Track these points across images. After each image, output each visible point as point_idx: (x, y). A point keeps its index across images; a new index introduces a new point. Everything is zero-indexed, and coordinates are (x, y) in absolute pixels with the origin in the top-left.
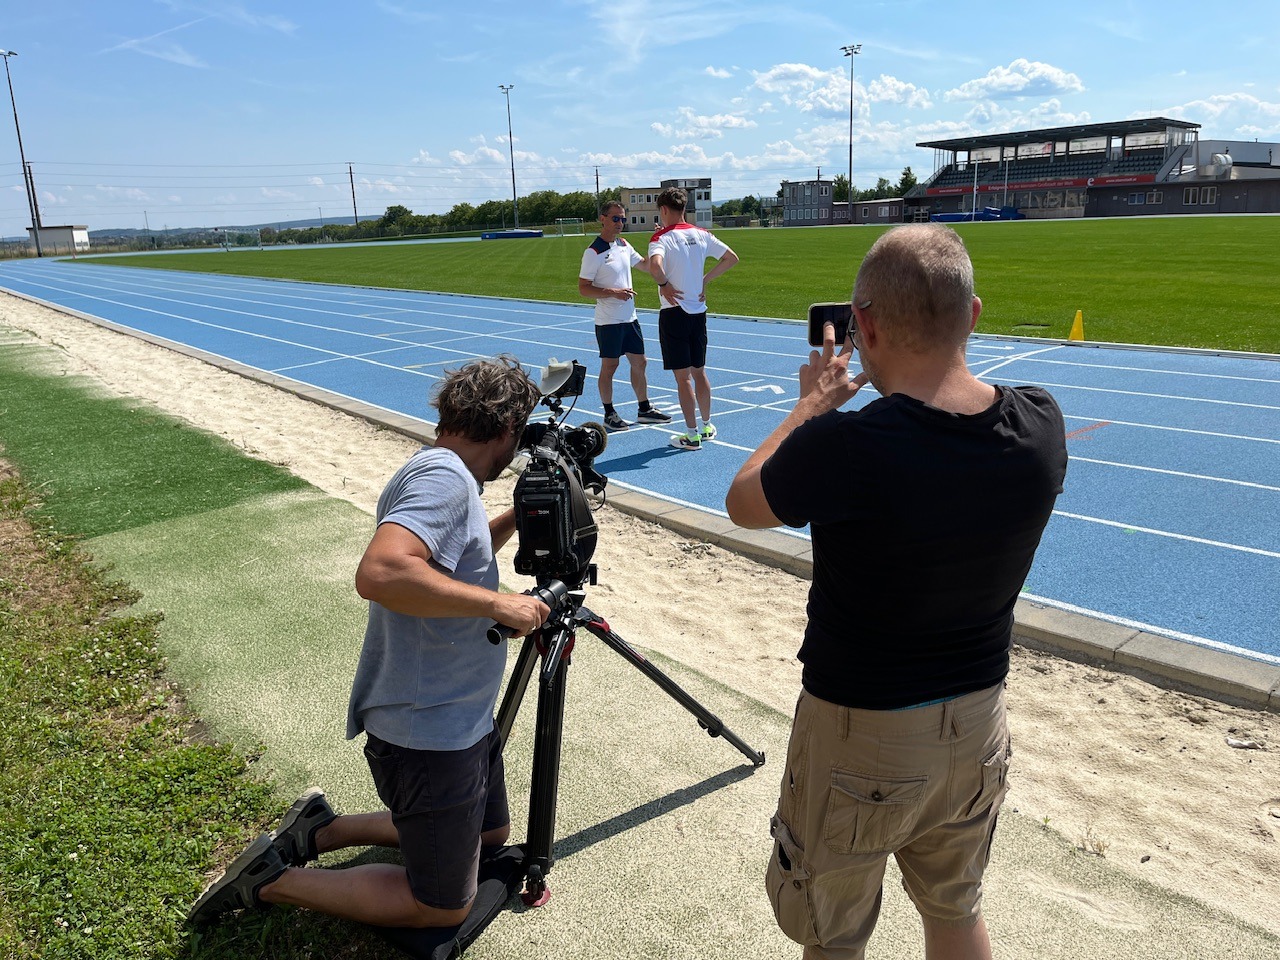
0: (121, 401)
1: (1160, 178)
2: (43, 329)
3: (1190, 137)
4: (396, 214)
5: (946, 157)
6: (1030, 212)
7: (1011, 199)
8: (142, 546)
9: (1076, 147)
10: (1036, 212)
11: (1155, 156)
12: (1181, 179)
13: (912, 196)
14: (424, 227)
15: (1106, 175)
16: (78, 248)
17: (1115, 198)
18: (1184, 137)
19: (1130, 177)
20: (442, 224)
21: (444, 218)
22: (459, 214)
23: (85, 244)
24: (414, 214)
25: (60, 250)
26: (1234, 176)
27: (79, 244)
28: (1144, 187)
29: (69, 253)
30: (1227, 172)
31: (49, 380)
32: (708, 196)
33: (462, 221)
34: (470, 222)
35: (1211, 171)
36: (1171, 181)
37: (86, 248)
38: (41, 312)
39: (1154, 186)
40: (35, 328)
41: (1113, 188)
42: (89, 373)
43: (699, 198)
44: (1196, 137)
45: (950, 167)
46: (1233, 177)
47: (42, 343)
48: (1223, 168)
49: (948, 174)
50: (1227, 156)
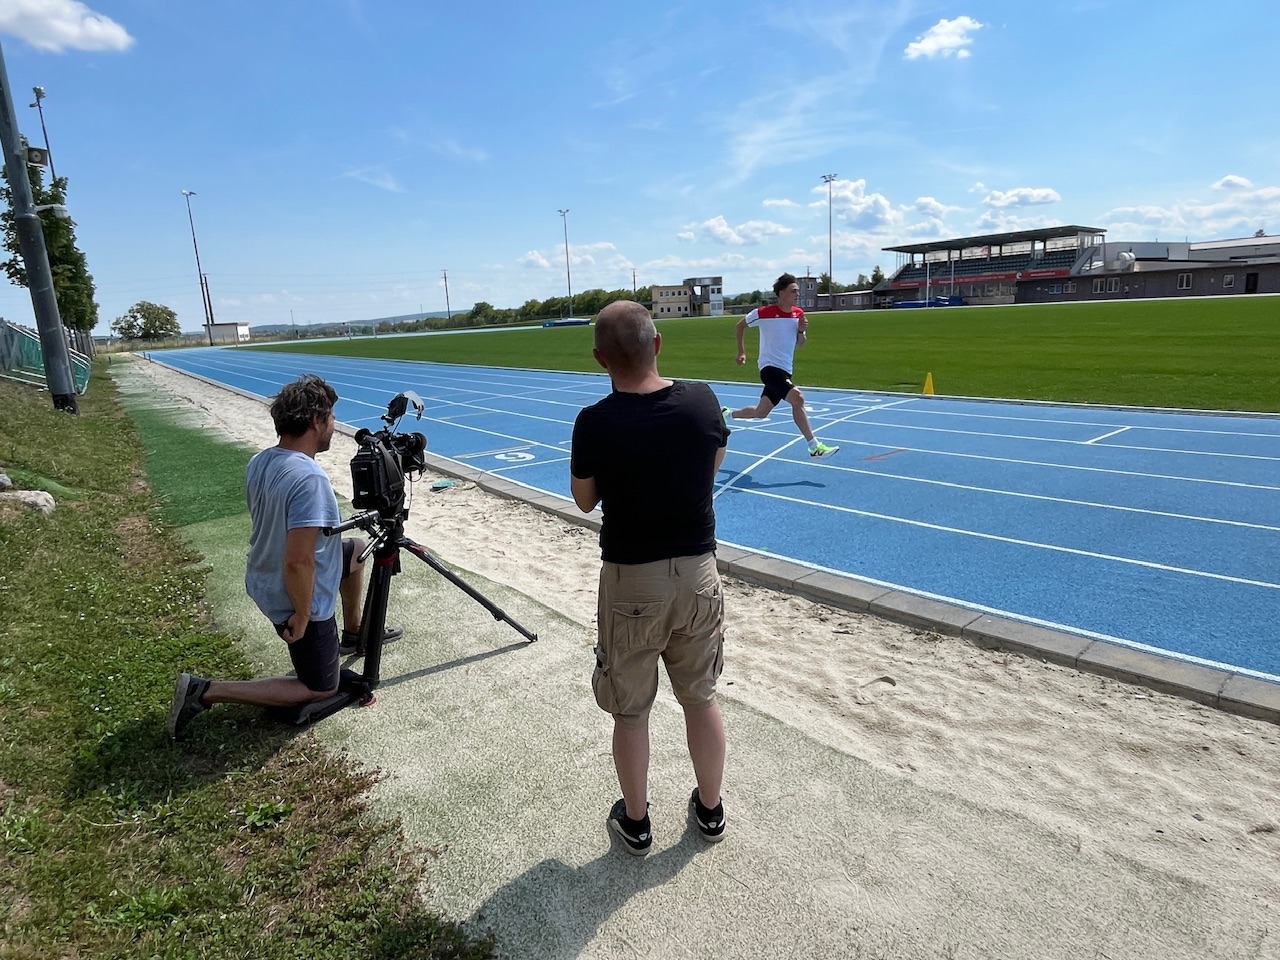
0: (234, 444)
1: (1073, 272)
2: (197, 396)
3: (1098, 240)
4: (481, 309)
5: (906, 258)
6: (972, 300)
7: (958, 291)
8: (214, 531)
9: (1007, 250)
10: (976, 300)
11: (1069, 256)
12: (1093, 273)
13: (880, 289)
14: (503, 318)
15: (1031, 271)
16: (241, 339)
17: (1039, 289)
18: (1093, 240)
19: (1048, 272)
20: (517, 315)
21: (517, 311)
22: (529, 308)
23: (247, 336)
24: (495, 309)
25: (228, 340)
26: (1137, 268)
27: (242, 336)
28: (1061, 280)
29: (234, 343)
30: (1131, 266)
31: (190, 431)
32: (719, 291)
33: (531, 313)
34: (538, 314)
35: (1117, 266)
36: (1083, 274)
37: (247, 339)
38: (200, 385)
39: (1070, 279)
40: (191, 395)
41: (1037, 281)
42: (221, 426)
43: (713, 292)
44: (1103, 239)
45: (909, 265)
46: (1135, 270)
47: (194, 407)
48: (1128, 263)
49: (907, 271)
50: (1131, 254)
